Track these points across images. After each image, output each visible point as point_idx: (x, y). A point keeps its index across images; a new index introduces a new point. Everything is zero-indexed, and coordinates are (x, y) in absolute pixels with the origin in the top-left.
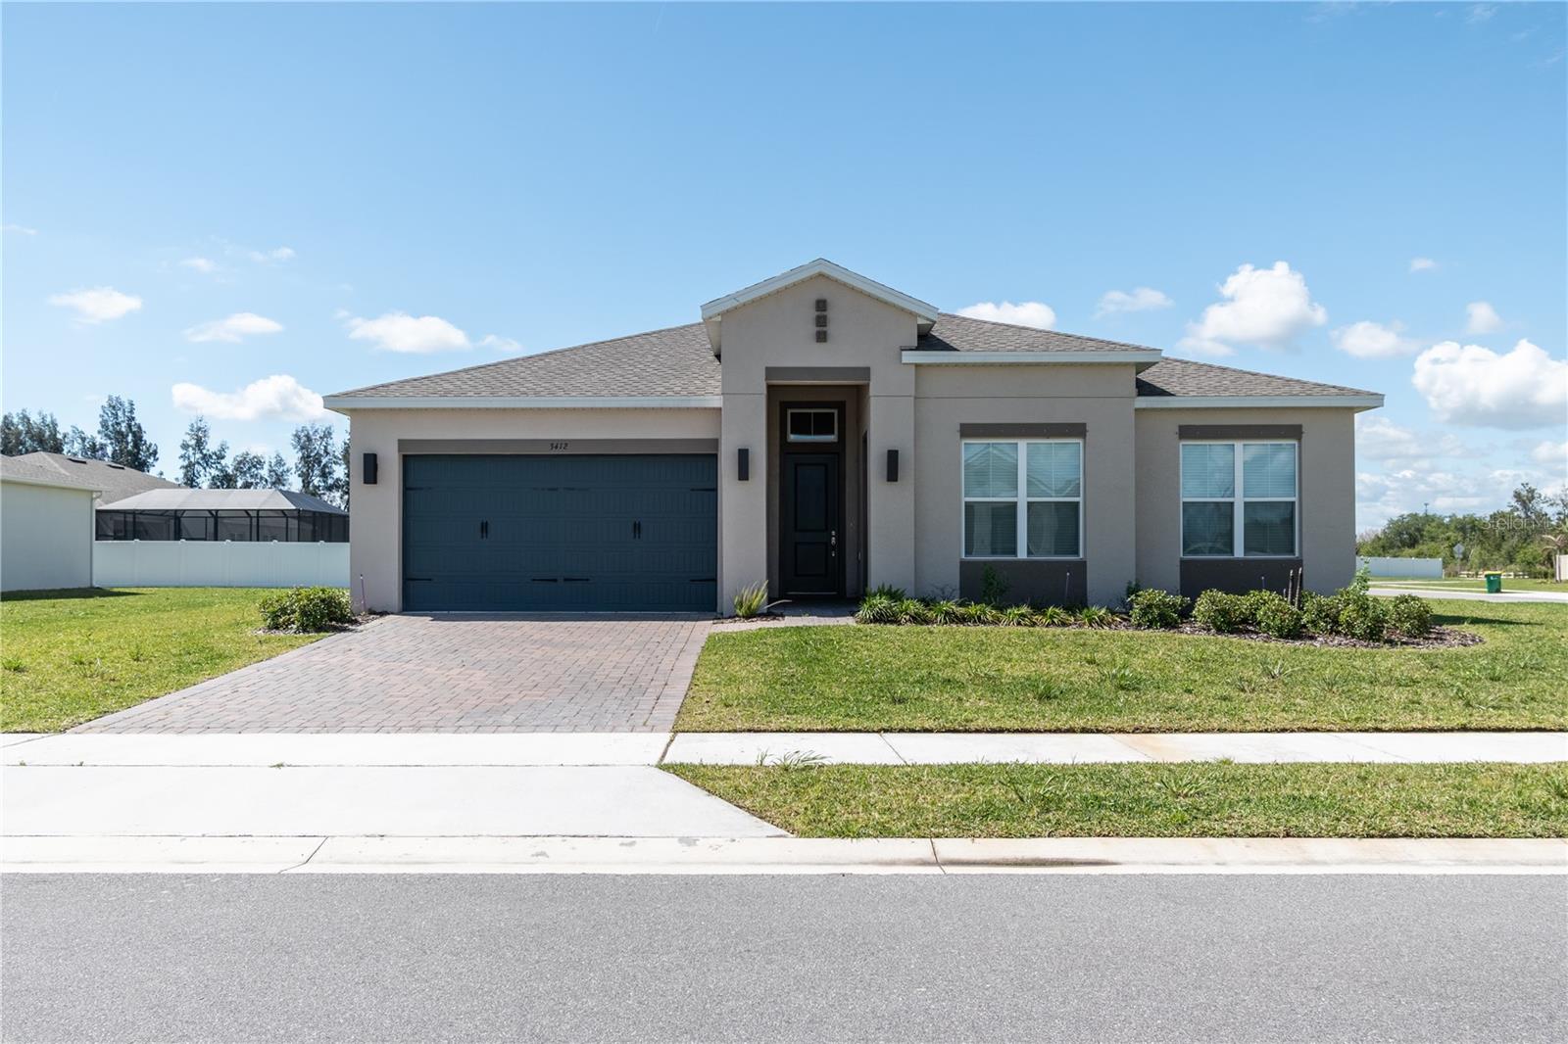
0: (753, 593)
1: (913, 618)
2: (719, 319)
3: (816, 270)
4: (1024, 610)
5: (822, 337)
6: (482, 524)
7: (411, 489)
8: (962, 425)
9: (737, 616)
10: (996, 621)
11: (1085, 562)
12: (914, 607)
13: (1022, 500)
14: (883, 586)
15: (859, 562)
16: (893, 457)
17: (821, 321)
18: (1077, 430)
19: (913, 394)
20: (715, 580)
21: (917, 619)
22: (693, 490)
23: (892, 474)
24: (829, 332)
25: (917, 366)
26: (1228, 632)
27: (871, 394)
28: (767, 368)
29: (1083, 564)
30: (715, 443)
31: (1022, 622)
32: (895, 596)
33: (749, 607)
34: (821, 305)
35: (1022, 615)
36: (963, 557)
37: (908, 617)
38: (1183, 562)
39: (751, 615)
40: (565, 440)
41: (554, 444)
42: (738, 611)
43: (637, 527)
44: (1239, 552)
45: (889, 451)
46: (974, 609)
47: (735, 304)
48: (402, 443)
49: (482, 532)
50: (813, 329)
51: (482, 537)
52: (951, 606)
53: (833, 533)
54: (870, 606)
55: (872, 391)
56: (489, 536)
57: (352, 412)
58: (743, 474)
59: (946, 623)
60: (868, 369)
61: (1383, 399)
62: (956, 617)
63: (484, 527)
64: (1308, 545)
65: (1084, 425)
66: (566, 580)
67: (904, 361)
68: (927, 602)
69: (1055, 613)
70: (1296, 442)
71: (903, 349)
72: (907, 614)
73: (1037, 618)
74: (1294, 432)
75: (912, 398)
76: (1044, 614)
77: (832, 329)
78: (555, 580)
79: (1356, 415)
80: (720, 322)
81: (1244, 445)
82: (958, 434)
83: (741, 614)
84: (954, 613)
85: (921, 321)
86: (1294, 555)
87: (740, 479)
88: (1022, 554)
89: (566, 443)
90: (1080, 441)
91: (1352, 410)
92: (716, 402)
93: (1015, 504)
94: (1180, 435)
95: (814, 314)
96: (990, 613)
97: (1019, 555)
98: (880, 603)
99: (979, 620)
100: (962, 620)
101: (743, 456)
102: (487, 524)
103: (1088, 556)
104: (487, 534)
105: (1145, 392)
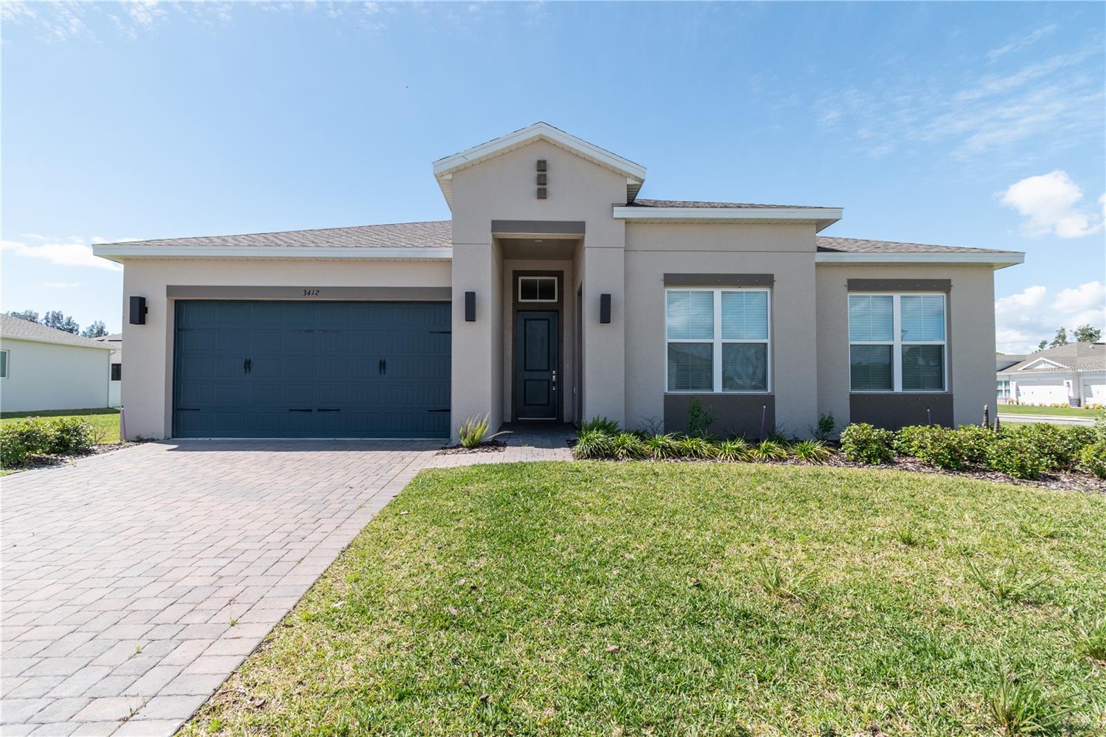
0: (476, 424)
1: (630, 452)
2: (450, 176)
3: (537, 133)
4: (740, 444)
5: (542, 194)
6: (246, 361)
7: (180, 330)
8: (665, 275)
9: (461, 446)
10: (712, 456)
11: (773, 396)
12: (630, 441)
13: (718, 342)
14: (598, 419)
15: (573, 394)
16: (606, 301)
17: (542, 180)
18: (766, 280)
19: (623, 245)
20: (449, 411)
21: (635, 454)
22: (431, 332)
23: (605, 317)
24: (547, 189)
25: (628, 222)
26: (957, 470)
27: (586, 246)
28: (493, 222)
29: (772, 398)
30: (449, 290)
31: (739, 457)
32: (609, 428)
33: (473, 439)
34: (542, 166)
35: (738, 450)
36: (667, 391)
37: (625, 451)
38: (852, 396)
39: (476, 445)
40: (316, 287)
41: (307, 291)
42: (462, 441)
43: (383, 365)
44: (898, 387)
45: (602, 295)
46: (689, 444)
47: (462, 161)
48: (171, 290)
49: (245, 368)
50: (534, 187)
51: (246, 373)
52: (667, 440)
53: (554, 372)
54: (587, 440)
55: (587, 243)
56: (252, 372)
57: (126, 260)
58: (471, 315)
59: (663, 457)
60: (583, 223)
61: (1024, 257)
62: (672, 450)
63: (248, 364)
64: (958, 383)
65: (772, 276)
66: (319, 410)
67: (615, 216)
68: (641, 435)
69: (770, 447)
70: (944, 295)
71: (614, 205)
72: (623, 448)
73: (754, 452)
74: (944, 286)
75: (623, 250)
76: (758, 448)
77: (550, 187)
78: (310, 411)
79: (995, 271)
80: (451, 180)
81: (902, 297)
82: (663, 283)
83: (464, 444)
84: (670, 447)
85: (631, 182)
86: (944, 390)
87: (467, 320)
88: (718, 388)
89: (317, 290)
90: (768, 290)
91: (990, 267)
92: (447, 253)
94: (848, 287)
95: (535, 173)
96: (706, 447)
97: (715, 389)
98: (598, 437)
99: (695, 455)
100: (678, 454)
101: (470, 298)
102: (250, 361)
103: (776, 391)
104: (250, 370)
105: (820, 249)
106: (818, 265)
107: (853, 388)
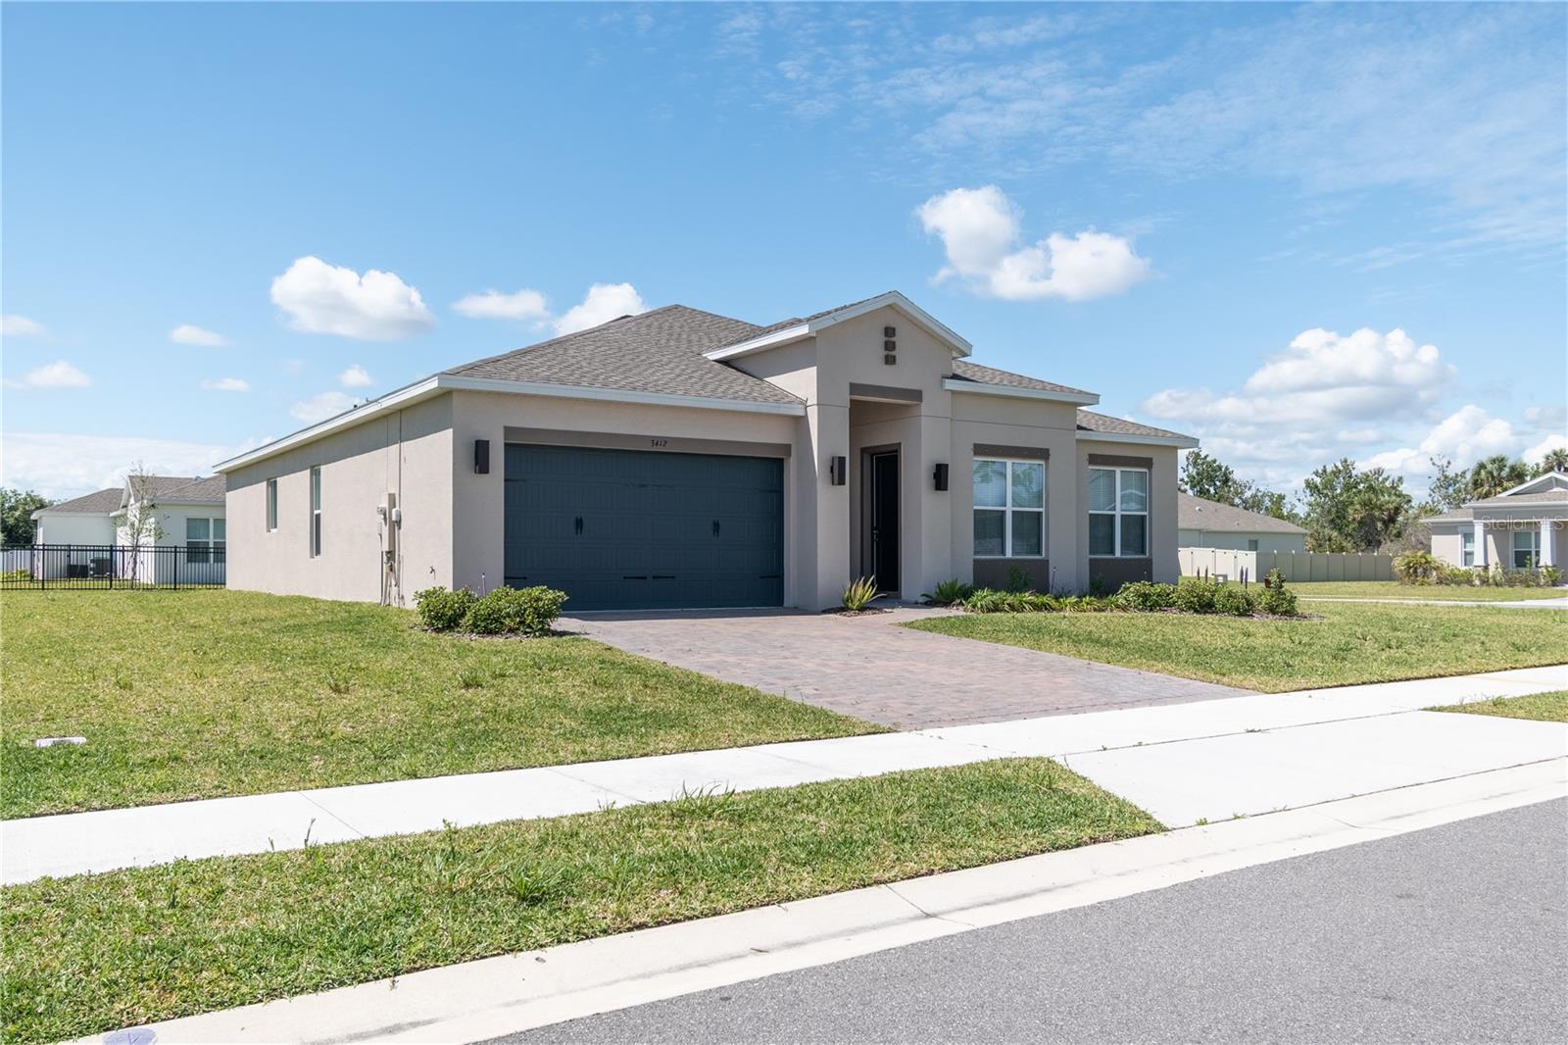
0: (863, 588)
3: (890, 302)
5: (890, 360)
6: (577, 519)
8: (975, 445)
11: (1048, 561)
13: (1009, 509)
17: (890, 346)
18: (1043, 454)
19: (950, 416)
20: (782, 577)
22: (761, 491)
24: (893, 355)
25: (952, 392)
27: (922, 414)
28: (850, 384)
29: (1046, 562)
34: (889, 332)
36: (974, 556)
38: (1090, 560)
40: (665, 437)
41: (655, 441)
42: (850, 605)
43: (716, 526)
44: (1118, 552)
47: (833, 323)
48: (508, 430)
49: (577, 529)
50: (884, 352)
51: (577, 533)
55: (923, 411)
56: (583, 531)
58: (842, 479)
60: (920, 391)
63: (579, 523)
64: (1155, 549)
65: (1048, 450)
66: (654, 577)
67: (946, 387)
70: (1147, 471)
71: (944, 377)
74: (1148, 463)
75: (949, 420)
77: (895, 353)
78: (645, 578)
81: (1121, 472)
82: (972, 453)
85: (956, 353)
88: (1009, 554)
89: (665, 441)
90: (1042, 462)
93: (1003, 512)
94: (1090, 462)
95: (885, 339)
97: (1007, 554)
101: (841, 462)
102: (581, 520)
103: (1050, 553)
104: (581, 529)
105: (1080, 428)
106: (1078, 441)
107: (1091, 553)
